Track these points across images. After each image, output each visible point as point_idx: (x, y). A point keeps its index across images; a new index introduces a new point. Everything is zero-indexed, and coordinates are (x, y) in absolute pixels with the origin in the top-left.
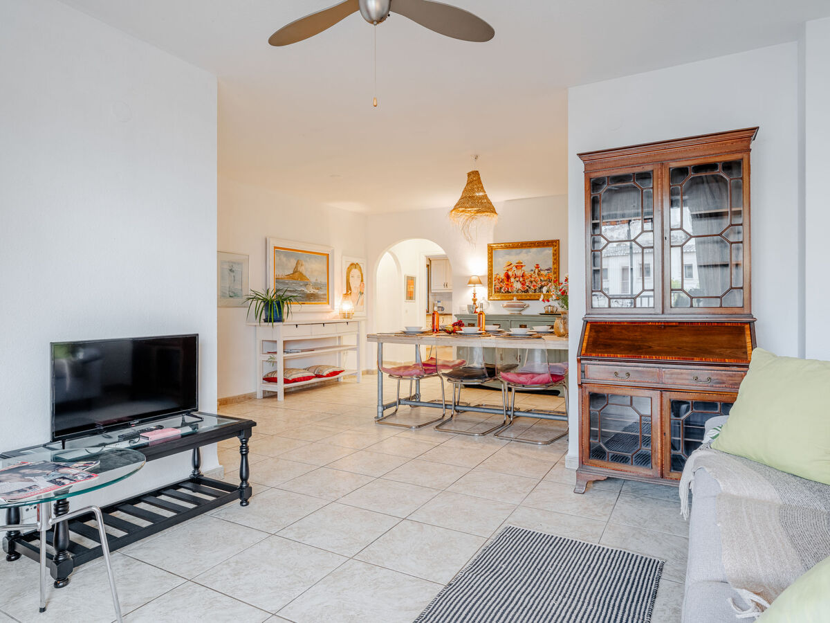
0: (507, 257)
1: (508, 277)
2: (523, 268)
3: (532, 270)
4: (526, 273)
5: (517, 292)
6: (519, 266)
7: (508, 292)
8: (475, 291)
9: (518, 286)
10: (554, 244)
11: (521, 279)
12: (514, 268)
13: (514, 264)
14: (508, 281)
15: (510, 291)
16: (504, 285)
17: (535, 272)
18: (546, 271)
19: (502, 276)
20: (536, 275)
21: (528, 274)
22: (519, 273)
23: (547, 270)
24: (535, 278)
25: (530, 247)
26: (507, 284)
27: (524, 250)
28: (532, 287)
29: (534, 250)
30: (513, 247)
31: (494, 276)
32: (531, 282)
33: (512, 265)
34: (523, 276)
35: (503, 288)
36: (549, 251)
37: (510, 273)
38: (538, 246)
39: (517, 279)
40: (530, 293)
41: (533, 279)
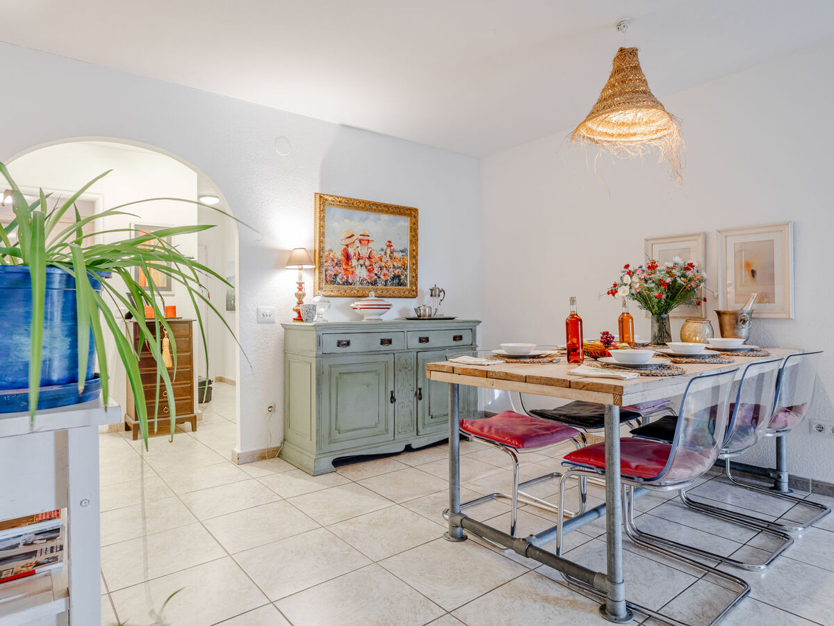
0: (347, 221)
1: (348, 257)
2: (370, 245)
3: (382, 250)
4: (374, 253)
5: (361, 284)
6: (365, 240)
7: (347, 283)
8: (300, 278)
9: (362, 273)
10: (410, 213)
11: (367, 263)
12: (357, 243)
13: (357, 236)
14: (347, 264)
15: (350, 281)
16: (341, 270)
17: (386, 253)
18: (401, 254)
19: (339, 255)
20: (388, 258)
21: (376, 255)
22: (364, 252)
23: (402, 251)
24: (386, 263)
25: (382, 211)
26: (346, 270)
27: (373, 216)
28: (382, 277)
29: (385, 217)
30: (358, 208)
31: (326, 253)
32: (381, 268)
33: (354, 238)
34: (369, 258)
35: (340, 276)
36: (404, 223)
37: (351, 251)
38: (393, 213)
39: (361, 262)
40: (380, 286)
41: (383, 264)
